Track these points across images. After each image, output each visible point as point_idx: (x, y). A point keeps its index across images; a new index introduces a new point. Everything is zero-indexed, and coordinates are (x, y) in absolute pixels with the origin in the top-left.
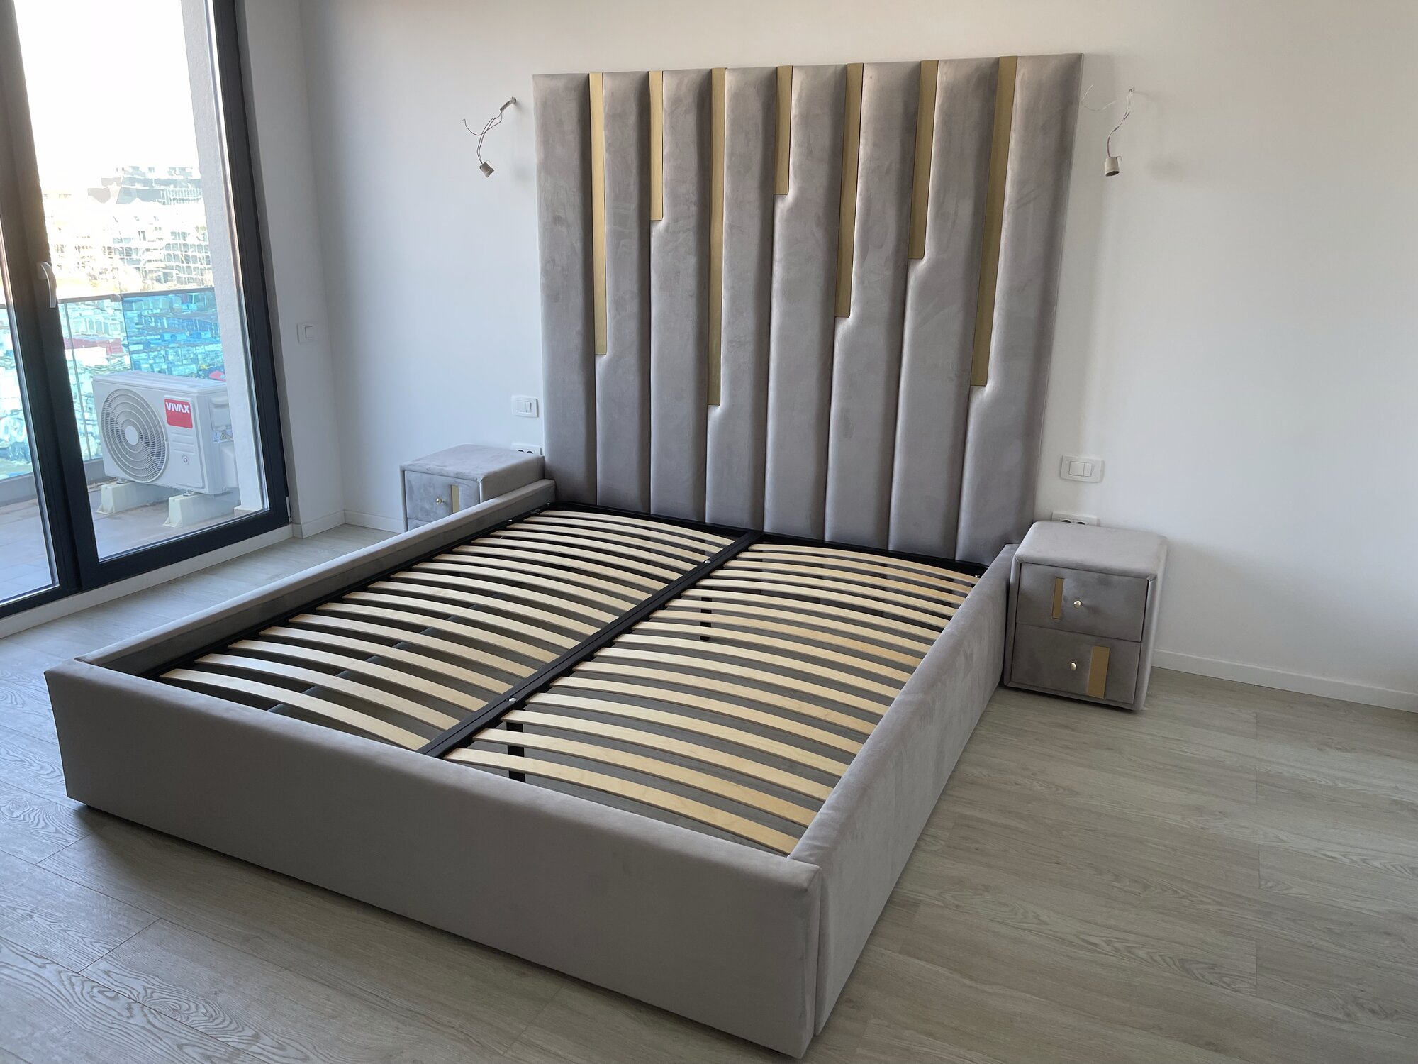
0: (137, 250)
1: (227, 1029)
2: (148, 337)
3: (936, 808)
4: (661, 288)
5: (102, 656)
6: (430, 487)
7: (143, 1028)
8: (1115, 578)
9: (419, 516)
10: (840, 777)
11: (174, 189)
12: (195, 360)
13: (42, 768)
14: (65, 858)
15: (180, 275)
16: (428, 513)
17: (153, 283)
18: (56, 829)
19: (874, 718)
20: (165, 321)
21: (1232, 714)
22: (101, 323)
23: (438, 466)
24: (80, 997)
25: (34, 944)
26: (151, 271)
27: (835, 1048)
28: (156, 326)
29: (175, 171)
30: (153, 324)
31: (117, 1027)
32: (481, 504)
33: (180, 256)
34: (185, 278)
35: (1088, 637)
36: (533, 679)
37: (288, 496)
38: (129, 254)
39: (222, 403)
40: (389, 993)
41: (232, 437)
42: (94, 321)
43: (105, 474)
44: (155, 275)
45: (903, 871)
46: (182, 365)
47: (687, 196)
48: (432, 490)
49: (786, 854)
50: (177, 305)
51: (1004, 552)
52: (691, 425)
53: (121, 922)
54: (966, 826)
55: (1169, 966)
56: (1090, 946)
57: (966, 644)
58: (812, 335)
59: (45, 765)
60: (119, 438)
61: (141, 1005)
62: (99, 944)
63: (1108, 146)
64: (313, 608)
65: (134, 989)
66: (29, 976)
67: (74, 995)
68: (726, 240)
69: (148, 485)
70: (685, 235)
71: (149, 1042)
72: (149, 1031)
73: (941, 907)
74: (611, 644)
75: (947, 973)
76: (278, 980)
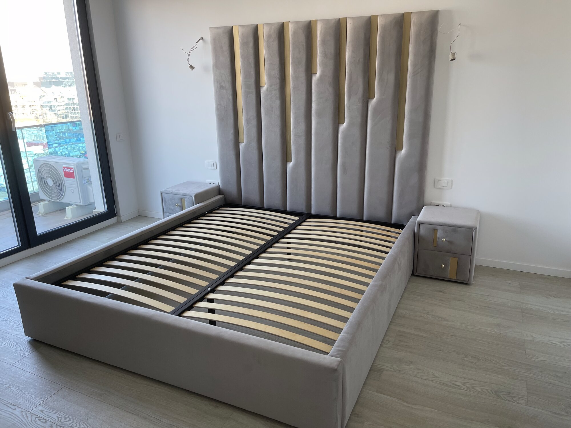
0: (54, 106)
2: (60, 141)
3: (388, 328)
4: (265, 114)
5: (37, 276)
6: (173, 199)
8: (459, 229)
9: (169, 212)
10: (349, 319)
11: (68, 81)
12: (79, 150)
13: (15, 323)
14: (24, 362)
15: (72, 115)
16: (172, 210)
17: (61, 119)
18: (21, 349)
19: (362, 292)
20: (66, 134)
21: (509, 283)
22: (41, 136)
23: (176, 191)
24: (31, 422)
25: (11, 400)
26: (60, 114)
28: (63, 136)
29: (68, 74)
30: (62, 136)
32: (194, 206)
33: (72, 108)
34: (74, 117)
35: (449, 254)
36: (218, 279)
37: (115, 205)
38: (51, 108)
39: (87, 168)
40: (161, 416)
41: (91, 182)
42: (38, 135)
43: (40, 199)
44: (62, 116)
45: (376, 356)
46: (74, 152)
47: (275, 76)
48: (174, 201)
49: (328, 354)
50: (71, 128)
51: (412, 219)
52: (280, 170)
53: (47, 389)
54: (402, 335)
55: (490, 394)
56: (457, 387)
57: (398, 259)
58: (329, 132)
59: (16, 321)
60: (45, 183)
61: (56, 425)
62: (39, 399)
63: (451, 48)
64: (125, 252)
65: (54, 418)
66: (9, 414)
67: (28, 421)
68: (292, 93)
69: (58, 202)
70: (275, 92)
73: (393, 371)
74: (250, 263)
75: (396, 400)
76: (114, 412)
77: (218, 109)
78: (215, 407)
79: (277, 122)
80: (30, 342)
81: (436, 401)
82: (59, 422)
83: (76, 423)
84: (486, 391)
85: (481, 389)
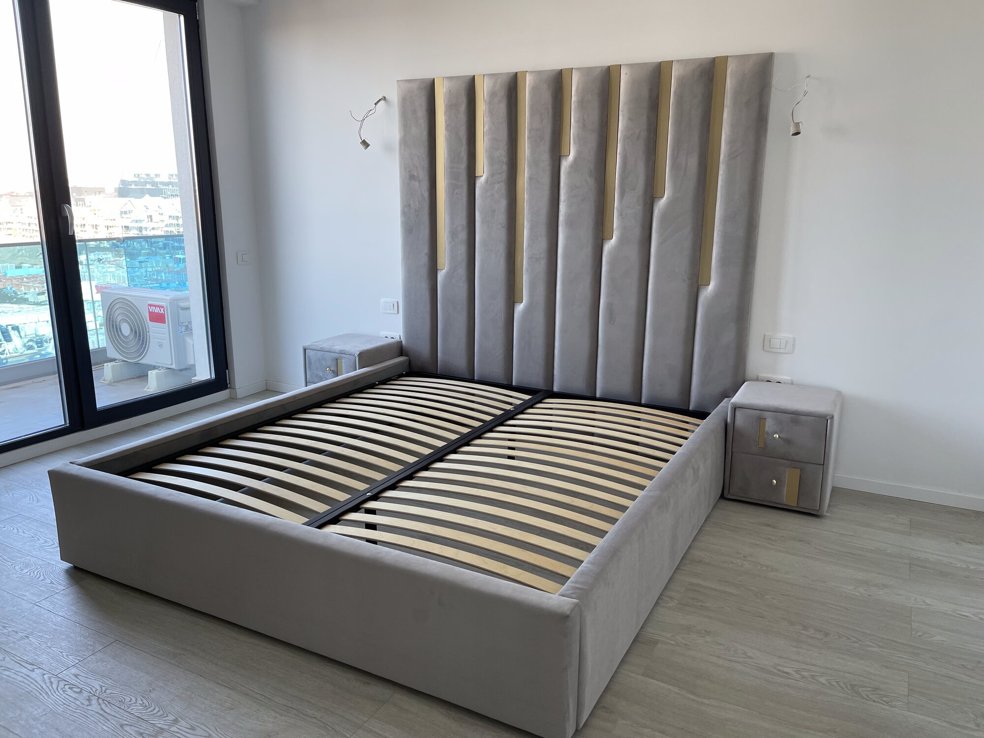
0: (146, 228)
1: (156, 715)
3: (671, 578)
4: (482, 223)
5: (90, 460)
6: (323, 360)
7: (97, 713)
8: (803, 418)
9: (315, 380)
10: (595, 546)
13: (46, 542)
14: (55, 600)
16: (320, 376)
18: (51, 581)
19: (623, 509)
21: (892, 519)
23: (329, 346)
24: (56, 691)
25: (28, 656)
29: (171, 176)
31: (79, 711)
32: (357, 371)
35: (783, 461)
36: (384, 481)
37: (228, 369)
38: (141, 231)
39: (186, 307)
40: (272, 693)
41: (192, 330)
43: (107, 358)
45: (646, 620)
47: (500, 159)
51: (723, 403)
52: (502, 316)
53: (89, 643)
55: (843, 689)
56: (784, 674)
57: (694, 461)
58: (587, 252)
59: (48, 540)
60: (117, 331)
63: (792, 115)
64: (236, 435)
65: (94, 687)
66: (22, 676)
67: (52, 690)
68: (527, 188)
69: (135, 363)
70: (499, 185)
71: (101, 722)
72: (101, 715)
73: (673, 644)
74: (441, 460)
75: (676, 690)
76: (195, 683)
77: (404, 213)
78: (364, 684)
79: (500, 234)
80: (68, 572)
83: (130, 696)
84: (834, 683)
85: (827, 680)
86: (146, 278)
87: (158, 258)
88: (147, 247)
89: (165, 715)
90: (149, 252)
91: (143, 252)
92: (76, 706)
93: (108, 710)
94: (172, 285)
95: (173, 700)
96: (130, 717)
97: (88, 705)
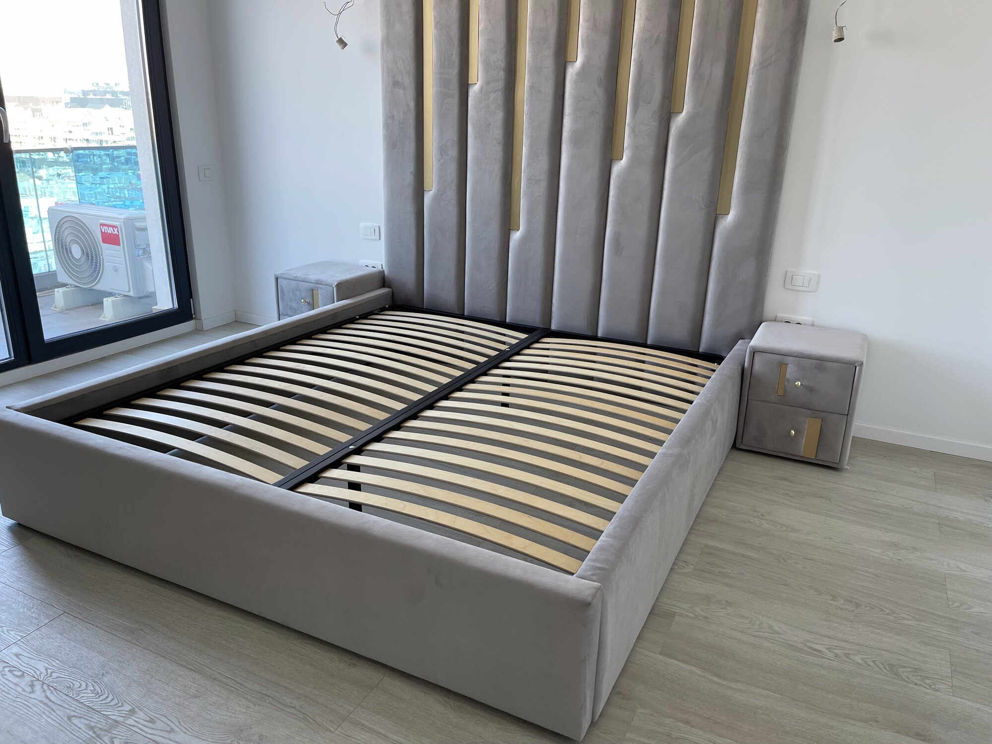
0: (107, 141)
1: (110, 704)
4: (475, 137)
5: (27, 405)
6: (297, 290)
7: (41, 701)
8: (829, 364)
9: (289, 313)
10: (615, 513)
16: (294, 309)
19: (641, 468)
21: (915, 472)
23: (303, 275)
27: (608, 732)
30: (118, 194)
31: (20, 700)
32: (335, 303)
35: (804, 410)
36: (369, 432)
37: (192, 298)
39: (143, 227)
40: (243, 677)
41: (150, 254)
43: (58, 281)
45: (662, 589)
47: (497, 64)
48: (298, 293)
49: (572, 574)
51: (738, 345)
52: (497, 246)
53: (33, 615)
54: (711, 554)
55: (881, 670)
56: (815, 652)
57: (713, 411)
58: (593, 174)
60: (67, 253)
61: (42, 683)
62: (14, 632)
63: (836, 17)
64: (200, 375)
65: (38, 670)
68: (527, 99)
69: (90, 289)
70: (495, 95)
71: (45, 714)
72: (45, 704)
73: (693, 617)
74: (431, 407)
75: (699, 672)
76: (154, 665)
77: (387, 126)
78: (349, 665)
79: (496, 151)
80: (11, 529)
81: (775, 678)
82: (47, 678)
83: (79, 681)
84: (872, 664)
85: (862, 659)
86: (108, 195)
87: (121, 174)
88: (108, 161)
89: (120, 705)
90: (111, 167)
91: (104, 167)
92: (17, 693)
93: (53, 699)
94: (135, 203)
95: (129, 686)
96: (79, 707)
97: (30, 693)
